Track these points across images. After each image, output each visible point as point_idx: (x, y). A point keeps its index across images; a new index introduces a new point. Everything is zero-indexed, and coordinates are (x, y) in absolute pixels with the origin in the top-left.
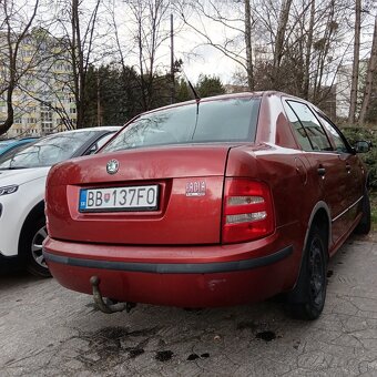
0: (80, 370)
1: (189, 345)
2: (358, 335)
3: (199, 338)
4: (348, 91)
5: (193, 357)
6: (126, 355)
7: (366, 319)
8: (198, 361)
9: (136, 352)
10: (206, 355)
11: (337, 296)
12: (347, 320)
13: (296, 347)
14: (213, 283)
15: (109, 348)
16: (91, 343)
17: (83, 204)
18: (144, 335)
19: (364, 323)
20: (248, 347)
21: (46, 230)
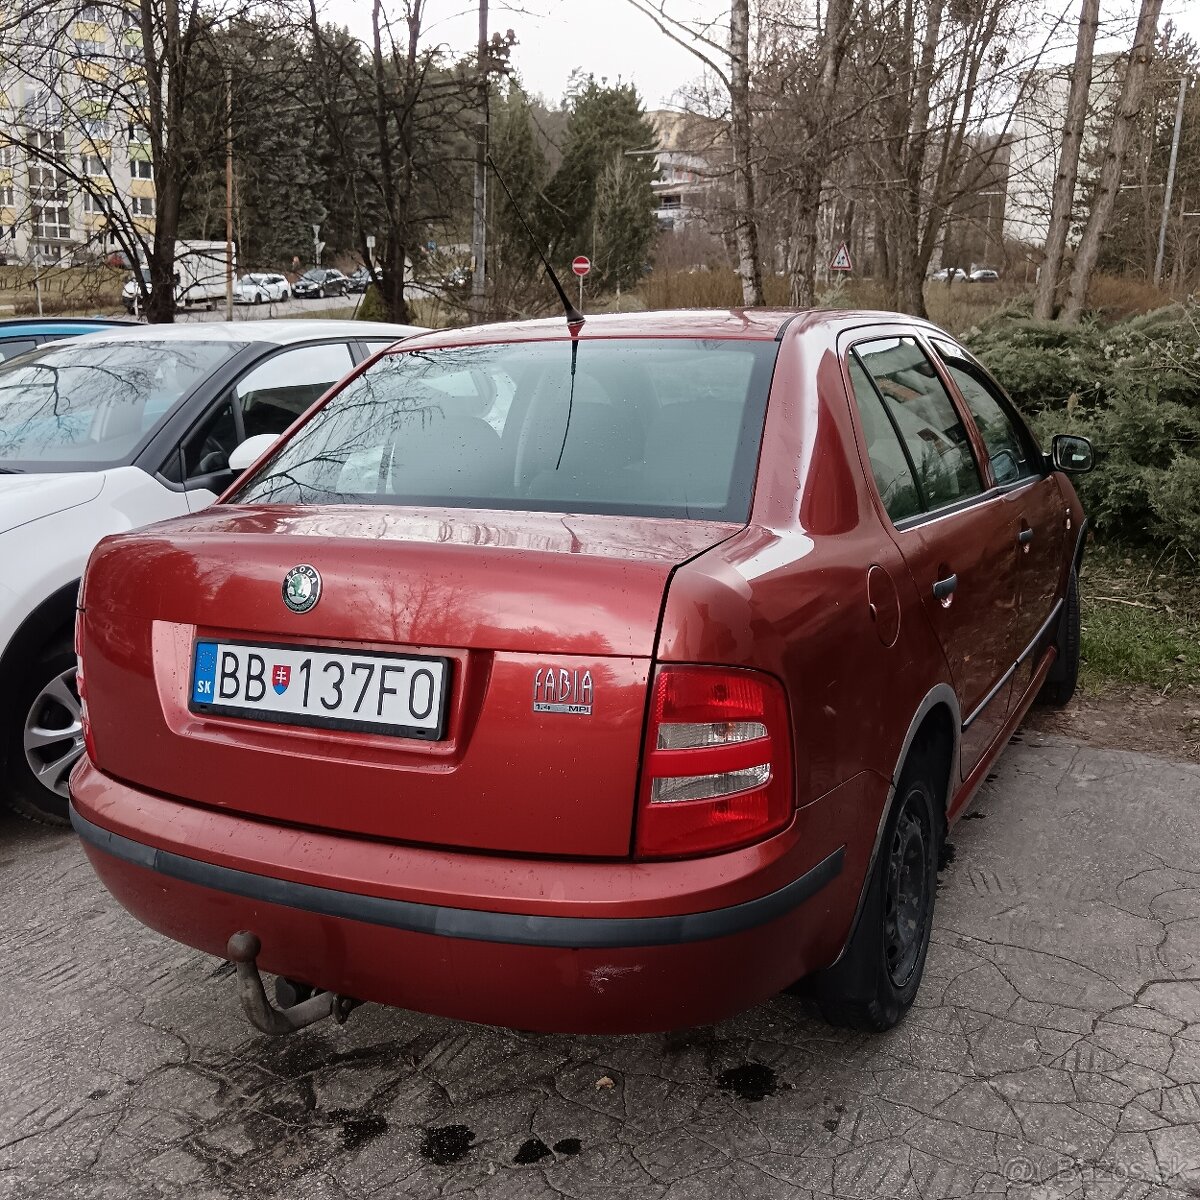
0: (192, 1186)
1: (523, 1105)
2: (1011, 1087)
3: (550, 1082)
4: (1047, 169)
5: (531, 1153)
6: (333, 1136)
7: (1036, 1029)
8: (548, 1165)
9: (363, 1129)
10: (570, 1147)
11: (961, 944)
12: (983, 1029)
13: (832, 1126)
14: (601, 974)
15: (280, 1110)
16: (223, 1091)
17: (204, 687)
18: (387, 1064)
19: (1030, 1045)
20: (695, 1118)
21: (71, 682)
